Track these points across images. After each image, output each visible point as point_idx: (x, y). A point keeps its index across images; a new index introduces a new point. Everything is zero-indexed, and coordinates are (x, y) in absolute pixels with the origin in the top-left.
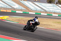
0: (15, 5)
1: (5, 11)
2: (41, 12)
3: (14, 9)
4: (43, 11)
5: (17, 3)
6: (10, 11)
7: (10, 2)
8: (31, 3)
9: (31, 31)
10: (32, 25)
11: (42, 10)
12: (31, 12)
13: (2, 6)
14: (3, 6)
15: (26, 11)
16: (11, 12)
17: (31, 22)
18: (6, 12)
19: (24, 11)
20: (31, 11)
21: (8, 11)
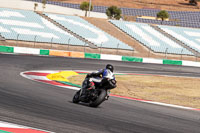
0: (96, 36)
1: (64, 53)
2: (182, 56)
3: (95, 48)
4: (190, 53)
5: (103, 30)
6: (82, 55)
7: (82, 25)
8: (147, 27)
9: (91, 106)
10: (93, 86)
11: (186, 52)
12: (149, 57)
13: (55, 37)
14: (57, 38)
15: (133, 55)
16: (83, 57)
17: (91, 80)
18: (66, 58)
19: (128, 54)
20: (151, 53)
21: (75, 54)
